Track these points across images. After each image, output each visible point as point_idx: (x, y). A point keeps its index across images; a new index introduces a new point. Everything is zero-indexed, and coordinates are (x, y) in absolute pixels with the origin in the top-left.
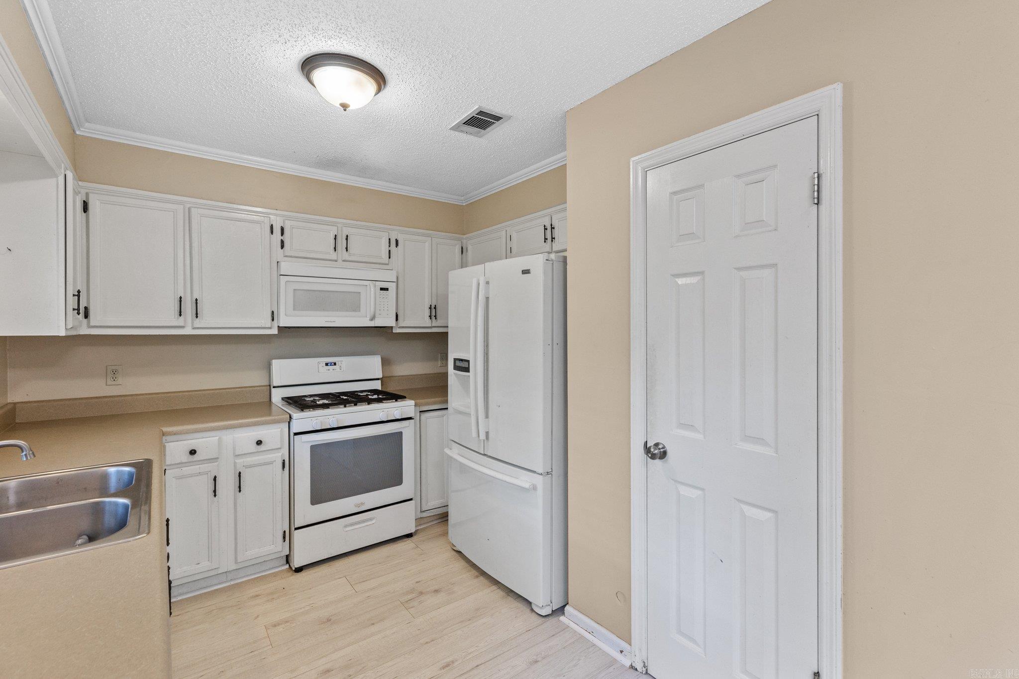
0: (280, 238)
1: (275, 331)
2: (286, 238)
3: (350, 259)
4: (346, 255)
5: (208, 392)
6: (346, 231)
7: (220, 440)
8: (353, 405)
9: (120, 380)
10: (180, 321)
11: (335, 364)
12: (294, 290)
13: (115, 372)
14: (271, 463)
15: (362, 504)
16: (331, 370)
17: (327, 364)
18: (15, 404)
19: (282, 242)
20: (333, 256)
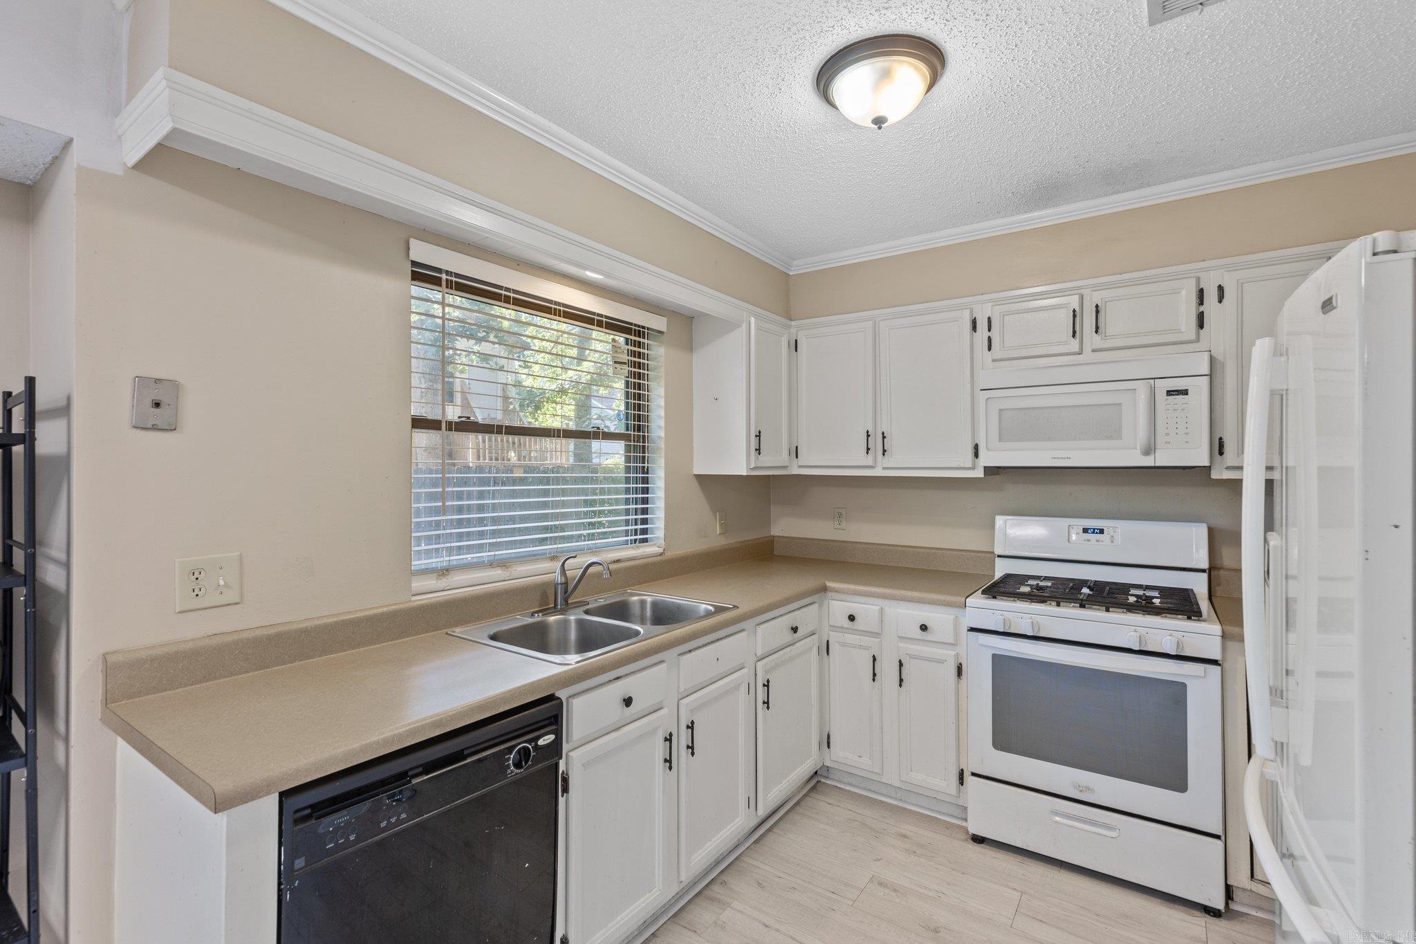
0: (987, 334)
1: (979, 473)
2: (995, 334)
3: (1105, 346)
4: (1097, 341)
5: (923, 550)
6: (1097, 297)
7: (882, 610)
8: (1078, 605)
9: (844, 525)
10: (869, 460)
11: (1102, 531)
12: (1000, 410)
13: (840, 515)
14: (941, 662)
15: (1088, 789)
16: (1093, 542)
17: (1085, 530)
18: (774, 537)
19: (990, 339)
20: (1074, 345)
